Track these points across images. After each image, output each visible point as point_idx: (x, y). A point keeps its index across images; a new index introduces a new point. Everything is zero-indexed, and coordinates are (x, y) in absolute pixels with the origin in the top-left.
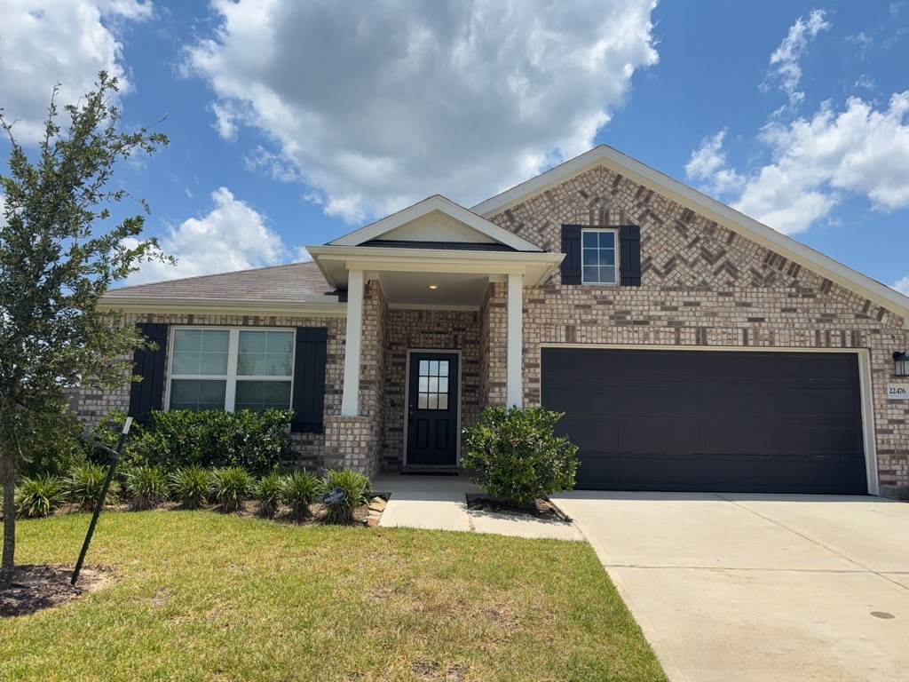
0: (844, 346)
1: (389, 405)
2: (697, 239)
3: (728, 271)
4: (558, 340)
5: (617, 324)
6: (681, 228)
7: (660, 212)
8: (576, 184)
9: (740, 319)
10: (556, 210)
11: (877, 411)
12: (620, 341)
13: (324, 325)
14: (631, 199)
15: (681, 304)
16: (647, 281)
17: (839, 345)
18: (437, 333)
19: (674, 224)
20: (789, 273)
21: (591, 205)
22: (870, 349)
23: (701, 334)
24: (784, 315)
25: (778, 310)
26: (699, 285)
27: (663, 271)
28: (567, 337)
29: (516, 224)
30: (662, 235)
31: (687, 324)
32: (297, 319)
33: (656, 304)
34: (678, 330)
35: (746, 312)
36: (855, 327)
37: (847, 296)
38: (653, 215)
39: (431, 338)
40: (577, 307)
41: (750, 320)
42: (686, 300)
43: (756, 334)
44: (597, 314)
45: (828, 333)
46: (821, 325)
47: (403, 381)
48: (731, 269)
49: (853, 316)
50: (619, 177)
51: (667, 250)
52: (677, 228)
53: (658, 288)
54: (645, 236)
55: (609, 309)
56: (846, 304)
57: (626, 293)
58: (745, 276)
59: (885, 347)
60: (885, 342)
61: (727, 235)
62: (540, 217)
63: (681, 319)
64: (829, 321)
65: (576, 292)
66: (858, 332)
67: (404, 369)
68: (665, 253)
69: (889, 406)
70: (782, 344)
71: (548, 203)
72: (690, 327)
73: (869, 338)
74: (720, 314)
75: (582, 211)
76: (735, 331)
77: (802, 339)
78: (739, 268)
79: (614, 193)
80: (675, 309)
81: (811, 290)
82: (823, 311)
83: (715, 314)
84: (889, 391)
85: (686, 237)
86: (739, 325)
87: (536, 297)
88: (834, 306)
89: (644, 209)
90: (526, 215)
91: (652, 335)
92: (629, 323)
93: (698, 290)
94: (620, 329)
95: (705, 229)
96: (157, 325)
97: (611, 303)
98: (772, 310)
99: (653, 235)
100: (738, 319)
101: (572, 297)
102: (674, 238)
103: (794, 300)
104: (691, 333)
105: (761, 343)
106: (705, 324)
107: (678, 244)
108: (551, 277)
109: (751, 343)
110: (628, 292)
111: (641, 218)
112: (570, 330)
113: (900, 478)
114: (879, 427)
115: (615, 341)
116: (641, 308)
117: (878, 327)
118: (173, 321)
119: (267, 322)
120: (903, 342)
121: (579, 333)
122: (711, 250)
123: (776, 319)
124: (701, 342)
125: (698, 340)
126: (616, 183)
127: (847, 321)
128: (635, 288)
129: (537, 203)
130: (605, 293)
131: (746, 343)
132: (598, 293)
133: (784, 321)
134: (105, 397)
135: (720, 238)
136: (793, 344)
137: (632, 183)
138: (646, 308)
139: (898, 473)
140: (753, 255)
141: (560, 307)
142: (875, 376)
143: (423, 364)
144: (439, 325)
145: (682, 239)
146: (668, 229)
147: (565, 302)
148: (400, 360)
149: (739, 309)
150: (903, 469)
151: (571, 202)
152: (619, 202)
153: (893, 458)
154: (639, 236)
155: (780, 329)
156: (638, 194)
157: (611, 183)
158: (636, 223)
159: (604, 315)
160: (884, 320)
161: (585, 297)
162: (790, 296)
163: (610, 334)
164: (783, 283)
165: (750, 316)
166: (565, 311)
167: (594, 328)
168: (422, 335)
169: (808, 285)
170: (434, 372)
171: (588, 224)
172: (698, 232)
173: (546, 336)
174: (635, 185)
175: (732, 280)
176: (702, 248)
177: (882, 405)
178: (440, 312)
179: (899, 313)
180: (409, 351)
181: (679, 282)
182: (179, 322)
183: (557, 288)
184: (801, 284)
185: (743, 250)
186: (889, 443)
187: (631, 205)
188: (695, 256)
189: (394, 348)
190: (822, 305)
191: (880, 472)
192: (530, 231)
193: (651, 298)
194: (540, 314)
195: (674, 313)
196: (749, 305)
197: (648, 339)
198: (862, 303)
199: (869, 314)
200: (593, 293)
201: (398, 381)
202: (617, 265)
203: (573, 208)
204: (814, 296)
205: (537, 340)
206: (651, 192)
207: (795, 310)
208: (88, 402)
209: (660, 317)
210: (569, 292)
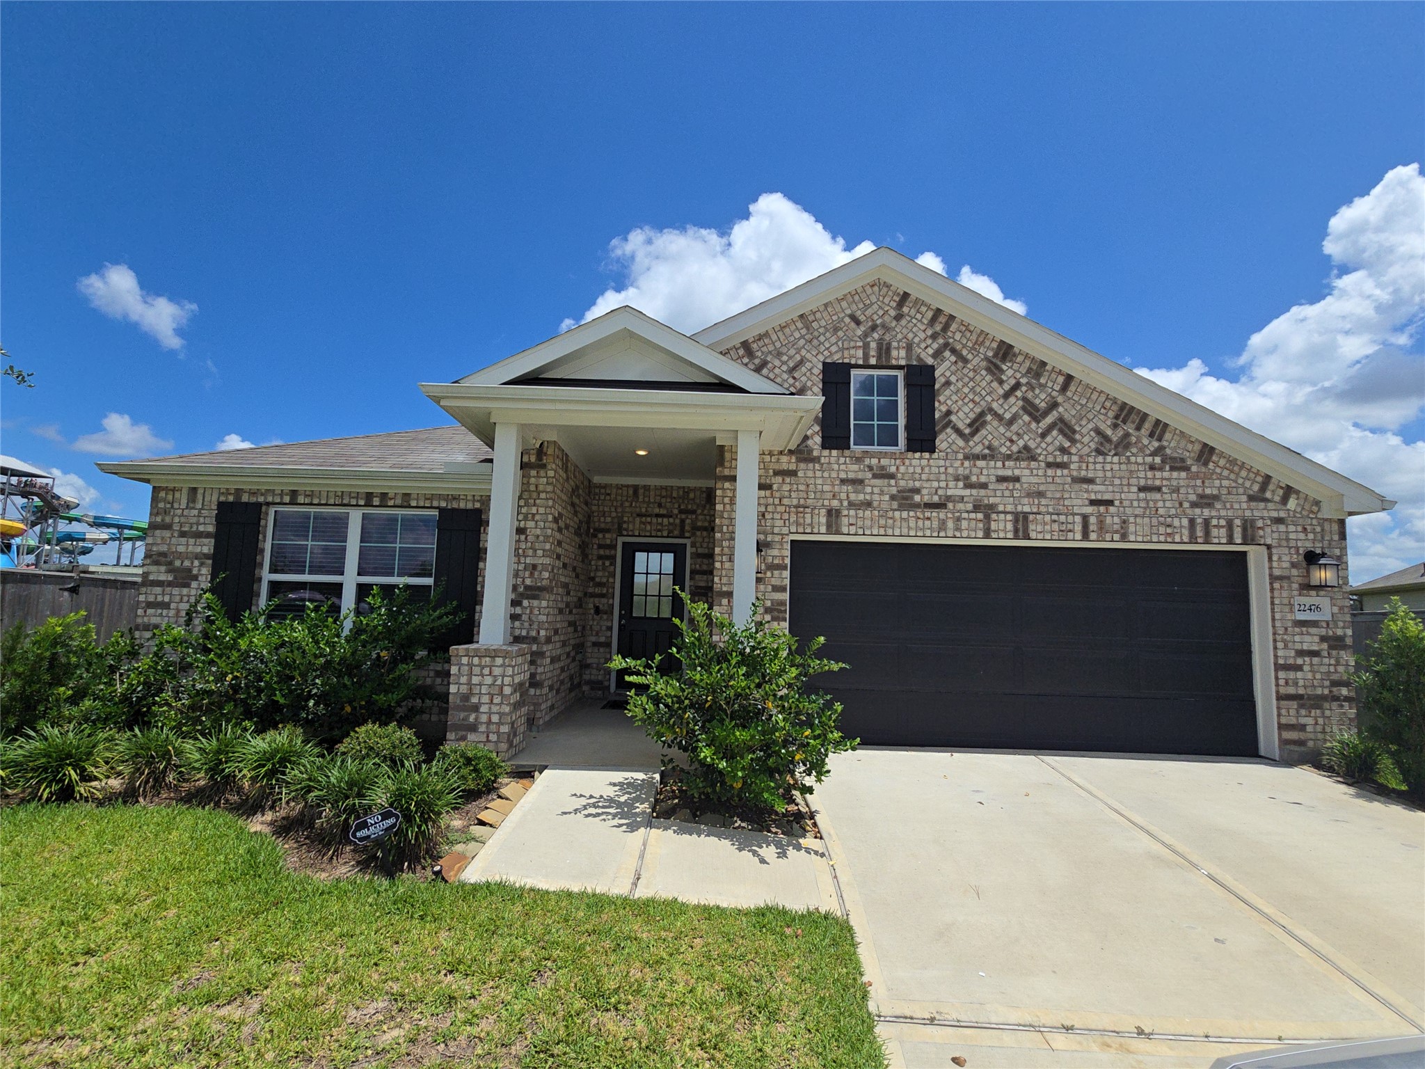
0: (1231, 541)
1: (592, 611)
2: (1017, 386)
3: (1061, 431)
4: (816, 530)
5: (901, 508)
6: (994, 369)
7: (964, 346)
8: (844, 304)
9: (1078, 501)
10: (815, 342)
11: (1278, 638)
12: (905, 531)
13: (477, 505)
14: (923, 327)
15: (993, 479)
16: (944, 446)
17: (1224, 541)
18: (657, 516)
19: (984, 364)
20: (1151, 435)
21: (866, 335)
22: (1269, 547)
23: (1021, 522)
24: (1142, 495)
25: (1135, 489)
26: (1019, 452)
27: (967, 431)
28: (829, 526)
29: (757, 361)
30: (966, 380)
31: (1001, 508)
32: (440, 497)
33: (957, 479)
34: (987, 517)
35: (1087, 491)
36: (1248, 513)
37: (1236, 469)
38: (953, 351)
39: (649, 523)
40: (843, 481)
41: (1093, 503)
42: (1001, 473)
43: (1101, 523)
44: (872, 493)
45: (1207, 522)
46: (1198, 511)
47: (611, 580)
48: (1066, 429)
49: (1244, 498)
50: (906, 296)
51: (972, 400)
52: (988, 370)
53: (960, 456)
54: (943, 380)
55: (890, 486)
56: (1235, 481)
57: (915, 462)
58: (1086, 440)
59: (1292, 544)
60: (1292, 536)
61: (1061, 379)
62: (792, 352)
63: (992, 500)
64: (1210, 505)
65: (842, 460)
66: (1253, 521)
67: (613, 564)
68: (971, 405)
69: (1297, 630)
70: (1140, 539)
71: (804, 331)
72: (1005, 513)
73: (1268, 530)
74: (1049, 495)
75: (852, 344)
76: (1070, 518)
77: (1169, 530)
78: (1077, 428)
79: (898, 318)
80: (984, 486)
81: (1183, 460)
82: (1200, 491)
83: (1041, 494)
84: (1297, 607)
85: (1001, 382)
86: (1076, 510)
87: (785, 467)
88: (1217, 483)
89: (941, 341)
90: (771, 348)
91: (950, 524)
92: (917, 506)
93: (1017, 459)
94: (905, 514)
95: (1029, 370)
96: (247, 504)
97: (892, 476)
98: (1126, 489)
99: (953, 379)
100: (1075, 502)
101: (836, 467)
102: (984, 384)
103: (1158, 474)
104: (1006, 521)
105: (1108, 537)
106: (1026, 509)
107: (989, 392)
108: (806, 438)
109: (1093, 536)
110: (917, 460)
111: (936, 355)
112: (833, 515)
113: (1312, 736)
114: (1281, 661)
115: (897, 532)
116: (935, 484)
117: (1282, 514)
118: (270, 499)
119: (399, 502)
120: (1319, 537)
121: (845, 521)
122: (1037, 401)
123: (1131, 501)
124: (1021, 534)
125: (1016, 531)
126: (901, 304)
127: (1236, 506)
128: (927, 455)
129: (787, 331)
130: (884, 462)
131: (1085, 536)
132: (874, 461)
133: (1143, 504)
134: (173, 606)
135: (1050, 384)
136: (1155, 538)
137: (923, 303)
138: (943, 484)
139: (1309, 729)
140: (1098, 408)
141: (819, 481)
142: (1277, 585)
143: (640, 557)
144: (660, 505)
145: (995, 384)
146: (975, 371)
147: (826, 475)
148: (608, 552)
149: (1076, 486)
150: (1316, 724)
151: (836, 330)
152: (905, 331)
153: (1301, 706)
154: (933, 380)
155: (1136, 516)
156: (933, 320)
157: (894, 304)
158: (930, 361)
159: (882, 493)
160: (1292, 504)
161: (855, 467)
162: (1152, 468)
163: (890, 522)
164: (1141, 450)
165: (1093, 497)
166: (826, 488)
167: (868, 513)
168: (638, 520)
169: (1179, 453)
170: (654, 568)
171: (861, 362)
172: (1018, 375)
173: (798, 524)
174: (929, 307)
175: (1067, 444)
176: (1024, 399)
177: (1286, 629)
178: (662, 488)
179: (1313, 495)
180: (620, 540)
181: (989, 448)
182: (278, 500)
183: (815, 453)
184: (1168, 451)
185: (1084, 402)
186: (1296, 684)
187: (922, 336)
188: (1014, 410)
189: (600, 536)
190: (1199, 482)
191: (1281, 727)
192: (777, 371)
193: (950, 470)
194: (790, 491)
195: (982, 492)
196: (1090, 481)
197: (945, 530)
198: (1259, 479)
199: (1268, 495)
200: (867, 461)
201: (604, 580)
202: (902, 422)
203: (839, 339)
204: (1187, 469)
205: (785, 530)
206: (952, 318)
207: (1159, 489)
208: (150, 611)
209: (963, 497)
210: (833, 460)
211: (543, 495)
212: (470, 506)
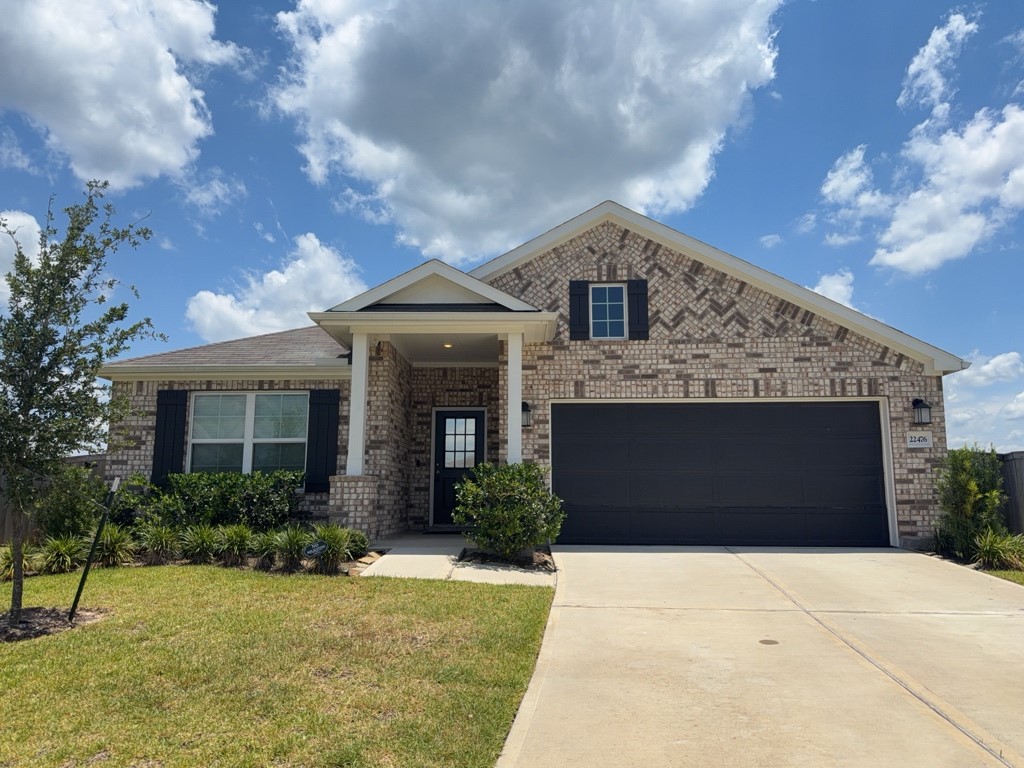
0: (860, 394)
1: (414, 464)
2: (706, 291)
3: (738, 321)
4: (567, 396)
5: (626, 378)
6: (689, 280)
7: (668, 265)
8: (584, 240)
9: (751, 371)
10: (564, 267)
11: (896, 461)
12: (629, 395)
13: (336, 387)
14: (639, 253)
15: (690, 356)
16: (655, 335)
17: (855, 394)
18: (462, 390)
19: (682, 277)
20: (803, 322)
21: (599, 260)
22: (888, 397)
23: (710, 386)
24: (797, 364)
25: (791, 360)
26: (708, 337)
27: (671, 324)
28: (576, 393)
29: (524, 282)
30: (670, 288)
31: (696, 376)
32: (310, 382)
33: (664, 357)
34: (686, 383)
35: (757, 363)
36: (872, 374)
37: (863, 343)
38: (660, 269)
39: (456, 396)
40: (585, 362)
41: (762, 370)
42: (695, 352)
43: (767, 385)
44: (606, 369)
45: (843, 382)
46: (837, 374)
47: (428, 440)
48: (742, 320)
49: (870, 364)
50: (627, 232)
51: (675, 303)
52: (685, 281)
53: (666, 342)
54: (653, 289)
55: (617, 363)
56: (863, 352)
57: (634, 347)
58: (756, 327)
59: (904, 394)
60: (904, 389)
61: (737, 285)
62: (548, 274)
63: (689, 371)
64: (845, 370)
65: (584, 347)
66: (876, 380)
67: (429, 428)
68: (674, 306)
69: (909, 455)
70: (795, 395)
71: (556, 260)
72: (699, 380)
73: (886, 385)
74: (730, 366)
75: (590, 267)
76: (745, 382)
77: (816, 388)
78: (750, 319)
79: (622, 247)
80: (684, 362)
81: (825, 338)
82: (838, 360)
83: (724, 366)
84: (908, 440)
85: (695, 289)
86: (749, 376)
87: (545, 353)
88: (850, 354)
89: (652, 262)
90: (534, 272)
91: (660, 389)
92: (637, 377)
93: (707, 342)
94: (628, 383)
95: (715, 280)
96: (177, 391)
97: (619, 357)
98: (785, 360)
99: (661, 288)
100: (749, 370)
101: (580, 352)
102: (682, 291)
103: (808, 349)
104: (699, 385)
105: (773, 394)
106: (714, 376)
107: (686, 296)
108: (559, 333)
109: (762, 394)
110: (636, 346)
111: (649, 272)
112: (579, 386)
113: (921, 529)
114: (898, 477)
115: (624, 396)
116: (649, 362)
117: (896, 374)
118: (193, 387)
119: (282, 386)
120: (923, 389)
121: (587, 389)
122: (721, 301)
123: (789, 368)
124: (710, 394)
125: (707, 392)
126: (623, 238)
127: (864, 369)
128: (643, 342)
129: (545, 260)
130: (614, 347)
131: (756, 394)
132: (607, 347)
133: (797, 370)
134: (129, 462)
135: (729, 289)
136: (806, 394)
137: (639, 237)
138: (655, 361)
139: (919, 524)
140: (764, 304)
141: (569, 363)
142: (894, 424)
143: (450, 422)
144: (463, 383)
145: (690, 291)
146: (676, 282)
147: (573, 358)
148: (425, 419)
149: (750, 360)
150: (924, 520)
151: (578, 258)
152: (626, 257)
153: (913, 508)
154: (646, 289)
155: (793, 379)
156: (646, 248)
157: (618, 238)
158: (644, 277)
159: (612, 369)
160: (903, 366)
161: (594, 352)
162: (804, 345)
163: (618, 388)
164: (796, 332)
165: (762, 366)
166: (574, 367)
167: (603, 383)
168: (447, 394)
169: (823, 333)
170: (460, 430)
171: (596, 279)
172: (707, 284)
173: (555, 392)
174: (643, 239)
175: (742, 330)
176: (711, 300)
177: (901, 454)
178: (465, 369)
179: (918, 359)
180: (435, 410)
181: (687, 335)
182: (198, 388)
183: (566, 343)
184: (815, 333)
185: (753, 300)
186: (908, 492)
187: (638, 259)
188: (704, 308)
189: (419, 407)
190: (837, 354)
191: (901, 523)
192: (538, 288)
193: (660, 352)
194: (549, 370)
195: (683, 366)
196: (760, 355)
197: (657, 393)
198: (880, 350)
199: (886, 361)
200: (602, 348)
201: (423, 440)
202: (626, 319)
203: (580, 264)
204: (829, 344)
205: (546, 397)
206: (659, 246)
207: (809, 359)
208: (114, 467)
209: (669, 370)
210: (578, 348)
211: (381, 379)
212: (331, 387)
